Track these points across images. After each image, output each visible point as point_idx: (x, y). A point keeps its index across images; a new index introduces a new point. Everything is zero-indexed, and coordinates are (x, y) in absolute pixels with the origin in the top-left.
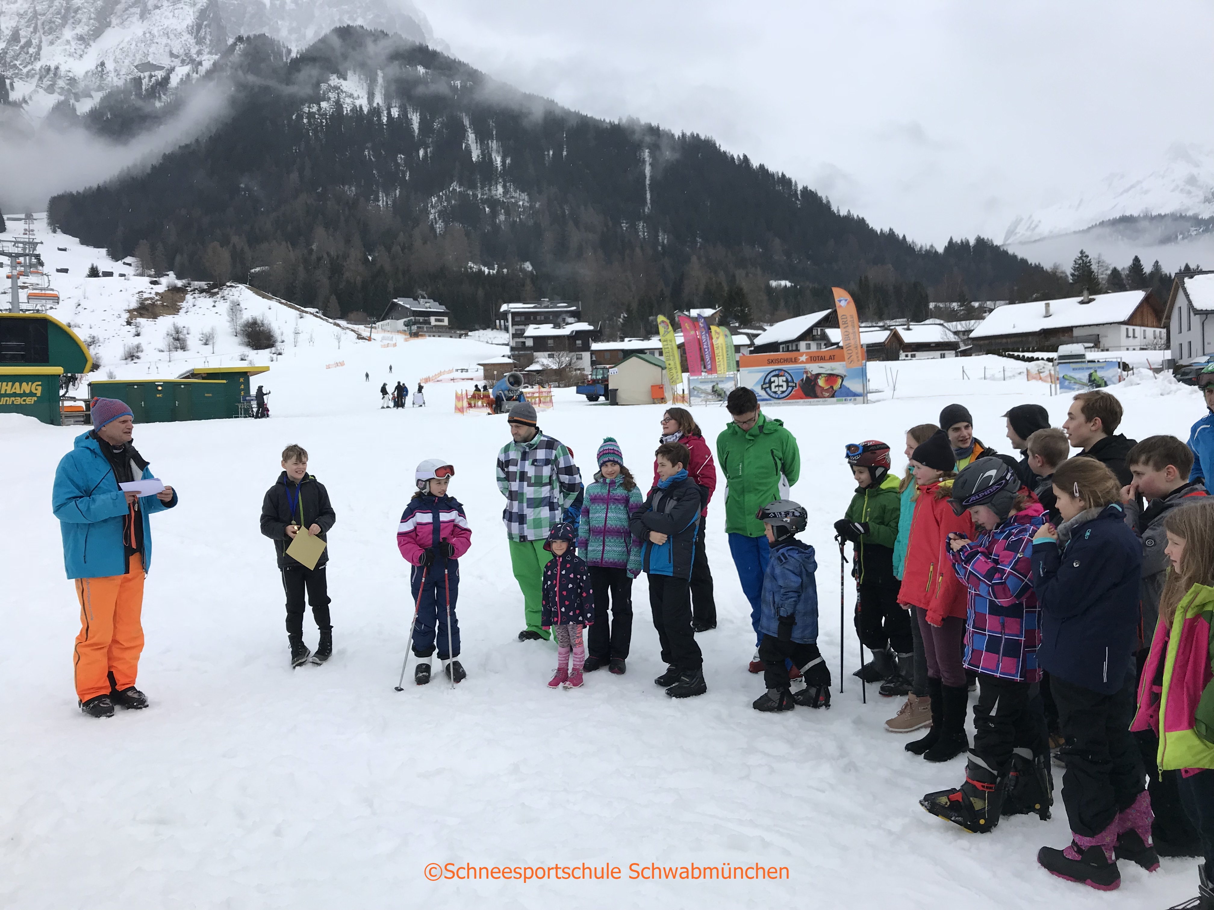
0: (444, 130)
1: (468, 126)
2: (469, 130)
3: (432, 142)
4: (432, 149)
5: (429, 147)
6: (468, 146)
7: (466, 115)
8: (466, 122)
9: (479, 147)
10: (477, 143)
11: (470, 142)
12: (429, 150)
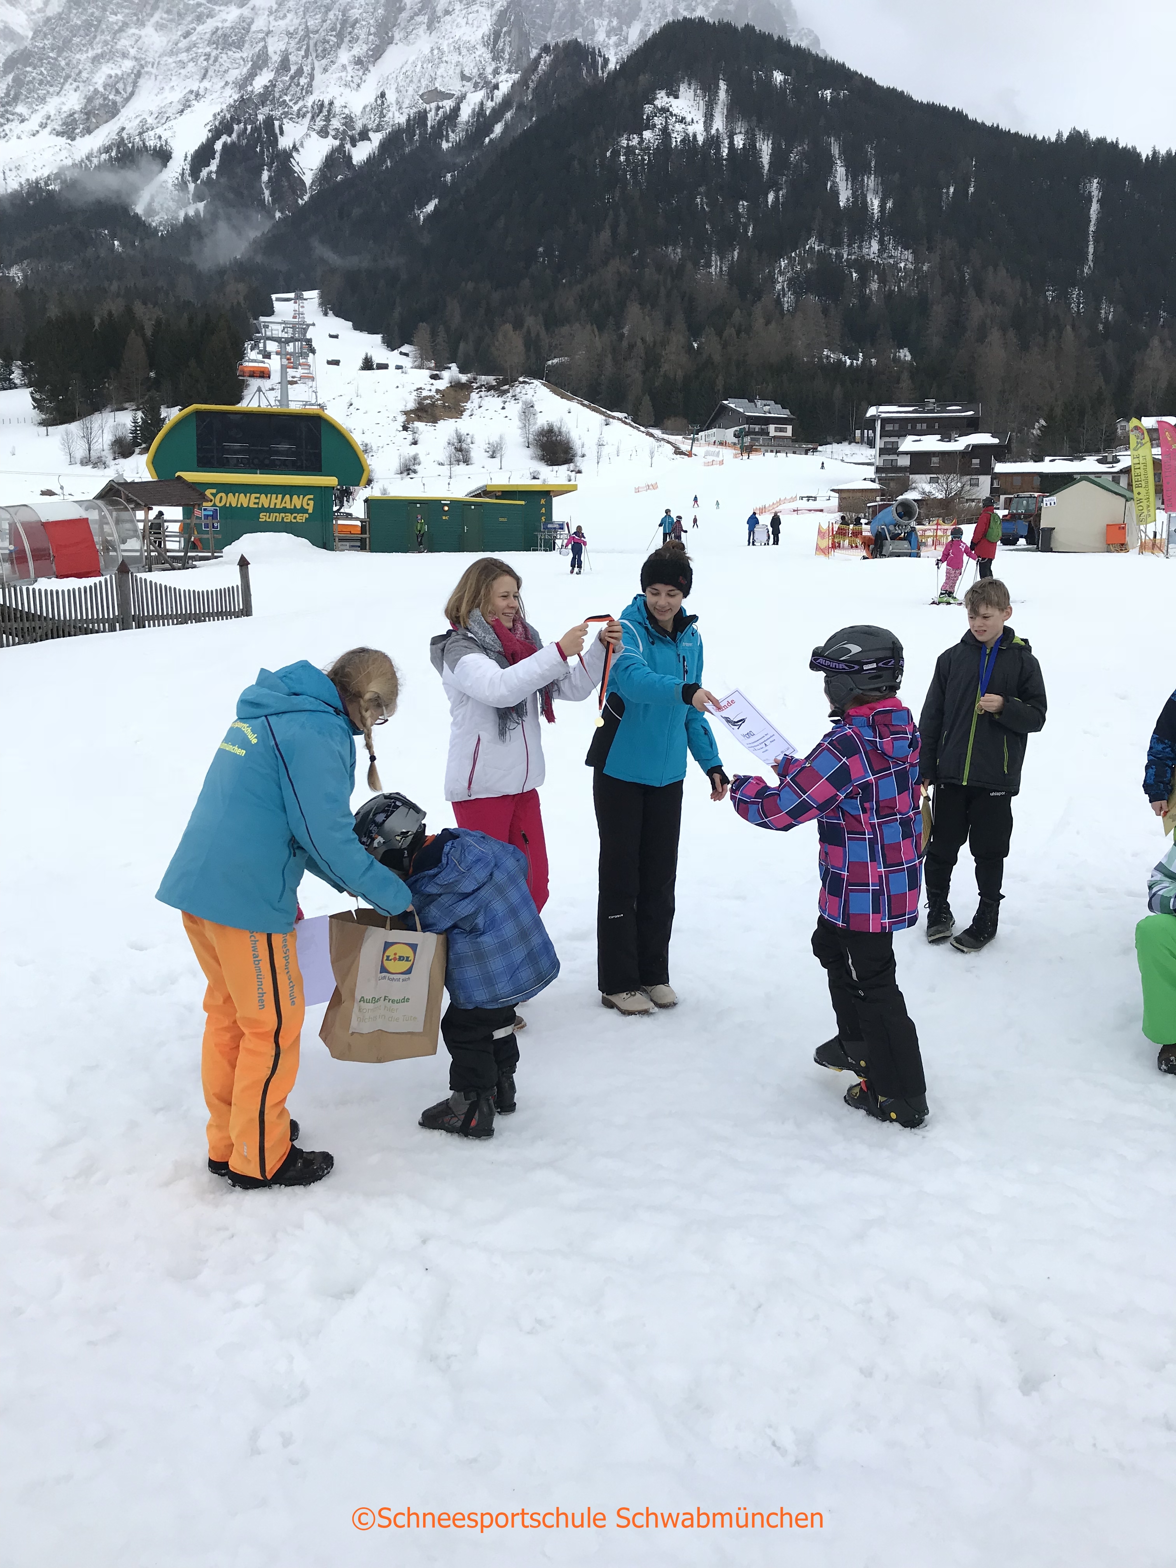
0: (804, 164)
1: (837, 157)
2: (838, 162)
3: (786, 181)
4: (785, 191)
5: (781, 189)
6: (834, 184)
7: (835, 140)
8: (835, 150)
9: (849, 186)
10: (847, 180)
11: (838, 180)
12: (781, 193)
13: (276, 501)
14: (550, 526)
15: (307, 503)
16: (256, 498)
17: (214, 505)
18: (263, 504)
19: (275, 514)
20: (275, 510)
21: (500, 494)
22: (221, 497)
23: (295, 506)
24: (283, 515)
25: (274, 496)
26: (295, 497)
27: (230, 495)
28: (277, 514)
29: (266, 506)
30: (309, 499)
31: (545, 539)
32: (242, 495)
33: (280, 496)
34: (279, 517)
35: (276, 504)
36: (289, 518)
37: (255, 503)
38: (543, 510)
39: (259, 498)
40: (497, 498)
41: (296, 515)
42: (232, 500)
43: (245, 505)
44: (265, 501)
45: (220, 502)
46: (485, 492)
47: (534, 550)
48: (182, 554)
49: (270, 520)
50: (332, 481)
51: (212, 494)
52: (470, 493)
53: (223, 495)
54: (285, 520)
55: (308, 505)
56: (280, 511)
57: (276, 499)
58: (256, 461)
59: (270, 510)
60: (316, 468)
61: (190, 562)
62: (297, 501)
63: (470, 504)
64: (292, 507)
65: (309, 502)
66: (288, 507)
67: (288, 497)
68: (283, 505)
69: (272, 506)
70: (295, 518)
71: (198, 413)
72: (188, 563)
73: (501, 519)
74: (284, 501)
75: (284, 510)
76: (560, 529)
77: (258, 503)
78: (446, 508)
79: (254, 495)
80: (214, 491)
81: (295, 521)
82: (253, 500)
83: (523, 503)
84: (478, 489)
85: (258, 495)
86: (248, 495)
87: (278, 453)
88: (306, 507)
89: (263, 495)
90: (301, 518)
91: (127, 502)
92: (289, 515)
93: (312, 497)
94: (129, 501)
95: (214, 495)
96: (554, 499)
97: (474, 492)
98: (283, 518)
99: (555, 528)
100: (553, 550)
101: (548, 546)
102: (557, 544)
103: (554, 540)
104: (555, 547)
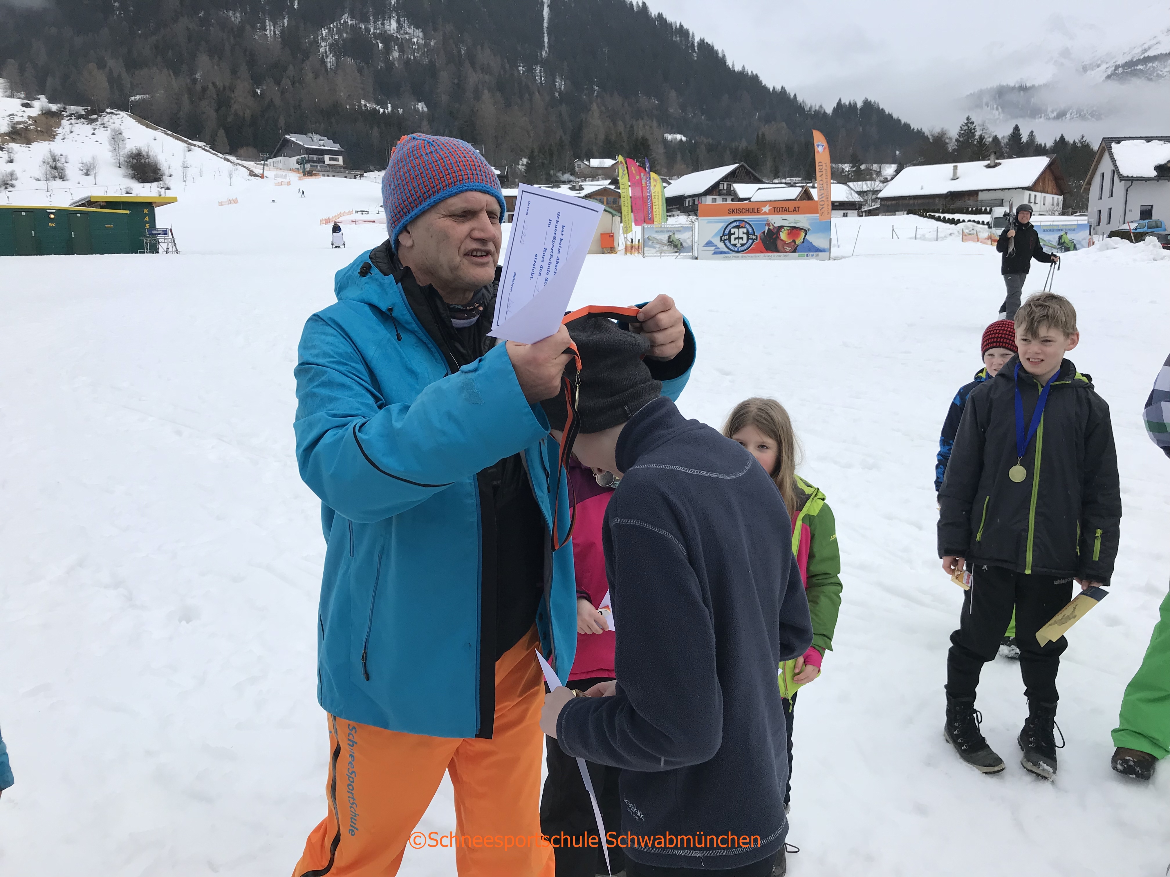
14: (154, 232)
21: (105, 204)
31: (150, 243)
38: (147, 219)
40: (102, 207)
46: (89, 202)
47: (141, 253)
52: (74, 203)
63: (76, 212)
73: (107, 226)
76: (164, 234)
78: (52, 216)
83: (128, 212)
84: (82, 200)
96: (156, 209)
97: (78, 202)
99: (159, 234)
100: (158, 252)
101: (154, 250)
102: (162, 247)
103: (159, 243)
104: (160, 250)
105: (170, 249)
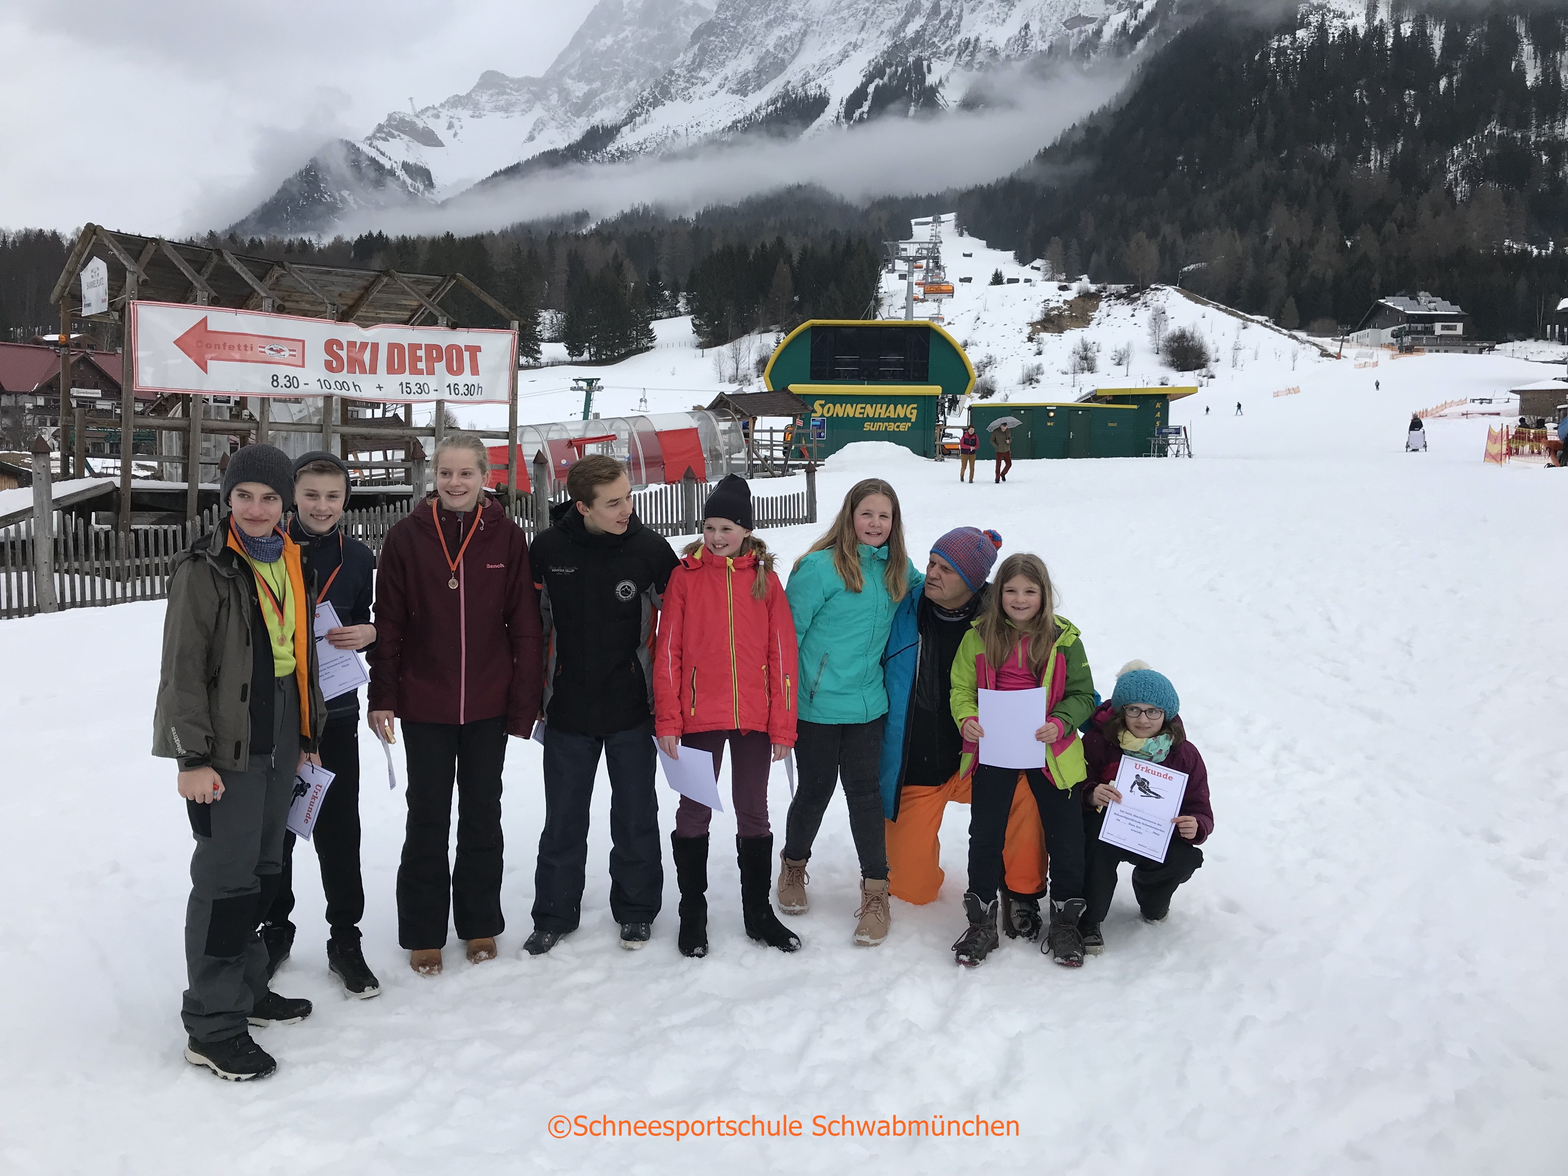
0: (1482, 45)
1: (1523, 35)
2: (1525, 40)
3: (1461, 65)
4: (1460, 75)
5: (1456, 73)
6: (1519, 63)
7: (1521, 16)
8: (1521, 28)
9: (1538, 64)
10: (1535, 58)
11: (1524, 59)
12: (1453, 77)
13: (880, 411)
14: (1164, 431)
15: (911, 412)
16: (862, 408)
17: (822, 416)
18: (868, 414)
19: (879, 424)
20: (879, 420)
21: (1111, 398)
22: (829, 408)
23: (898, 415)
24: (887, 424)
25: (879, 406)
26: (899, 406)
27: (838, 406)
28: (881, 424)
29: (871, 416)
30: (913, 408)
31: (1158, 444)
32: (849, 405)
33: (885, 406)
34: (883, 426)
35: (880, 413)
36: (892, 427)
37: (860, 413)
38: (1158, 415)
39: (864, 408)
40: (1108, 402)
41: (899, 424)
42: (839, 410)
43: (851, 416)
44: (870, 411)
45: (828, 412)
46: (1095, 397)
47: (1146, 456)
48: (783, 462)
49: (874, 429)
50: (935, 390)
51: (820, 405)
52: (1081, 398)
53: (831, 405)
54: (888, 429)
55: (911, 413)
56: (883, 420)
57: (881, 408)
58: (866, 373)
59: (873, 420)
60: (923, 379)
61: (790, 469)
62: (901, 411)
63: (1079, 408)
64: (896, 417)
65: (912, 411)
66: (892, 416)
67: (892, 406)
68: (887, 414)
69: (877, 416)
70: (898, 427)
71: (814, 328)
72: (788, 470)
73: (1113, 425)
74: (888, 411)
75: (889, 419)
76: (1176, 433)
77: (863, 413)
78: (1052, 414)
79: (859, 406)
80: (823, 402)
81: (898, 430)
82: (859, 410)
83: (1135, 407)
84: (1089, 395)
85: (864, 405)
86: (855, 405)
87: (887, 364)
88: (909, 416)
89: (869, 406)
90: (904, 427)
91: (735, 414)
92: (893, 424)
93: (915, 406)
94: (737, 411)
95: (823, 406)
96: (1172, 404)
97: (1084, 397)
98: (886, 427)
99: (1171, 433)
100: (1166, 456)
101: (1162, 452)
102: (1172, 450)
103: (1169, 444)
104: (1170, 453)
105: (1181, 452)
